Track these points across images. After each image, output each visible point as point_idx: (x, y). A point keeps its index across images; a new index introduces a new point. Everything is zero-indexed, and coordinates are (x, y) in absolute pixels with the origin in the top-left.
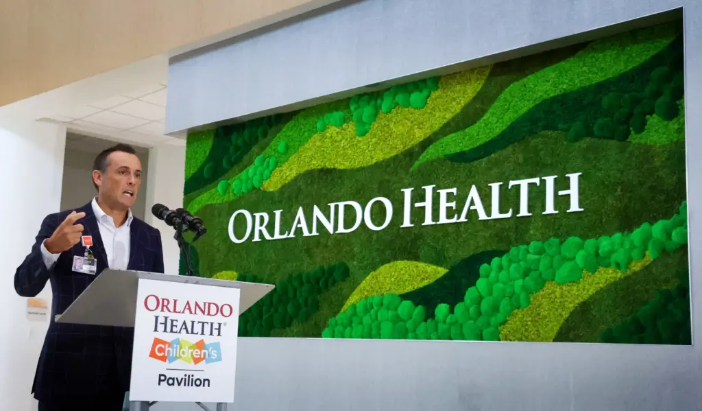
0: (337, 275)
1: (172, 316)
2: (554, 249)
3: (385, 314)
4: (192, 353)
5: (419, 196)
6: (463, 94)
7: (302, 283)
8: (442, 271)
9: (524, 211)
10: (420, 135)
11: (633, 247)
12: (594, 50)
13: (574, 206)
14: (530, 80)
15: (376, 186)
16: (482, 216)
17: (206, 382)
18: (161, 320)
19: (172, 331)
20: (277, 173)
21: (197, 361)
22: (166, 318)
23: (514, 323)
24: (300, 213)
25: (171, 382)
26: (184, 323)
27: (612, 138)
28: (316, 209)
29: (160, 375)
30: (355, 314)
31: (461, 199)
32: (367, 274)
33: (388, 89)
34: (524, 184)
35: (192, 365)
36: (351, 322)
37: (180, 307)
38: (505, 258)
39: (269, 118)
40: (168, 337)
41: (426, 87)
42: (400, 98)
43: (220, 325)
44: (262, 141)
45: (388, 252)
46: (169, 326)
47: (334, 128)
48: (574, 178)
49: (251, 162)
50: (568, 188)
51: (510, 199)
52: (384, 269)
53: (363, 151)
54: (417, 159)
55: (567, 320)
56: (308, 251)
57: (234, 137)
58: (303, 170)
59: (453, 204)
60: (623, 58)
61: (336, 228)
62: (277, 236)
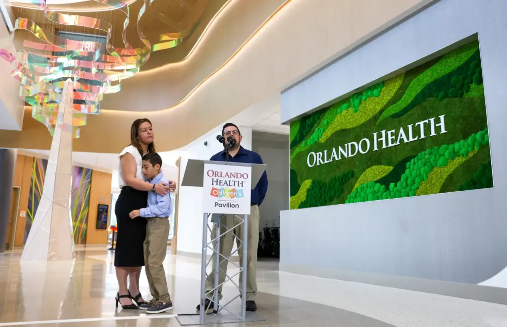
0: (350, 175)
1: (220, 178)
2: (436, 151)
3: (369, 190)
4: (230, 194)
5: (380, 136)
6: (395, 87)
7: (336, 181)
8: (391, 168)
9: (422, 136)
10: (378, 108)
11: (469, 146)
12: (446, 58)
13: (443, 131)
14: (421, 76)
15: (362, 134)
16: (406, 141)
17: (237, 206)
18: (215, 180)
19: (220, 185)
20: (324, 134)
21: (232, 197)
22: (217, 179)
23: (422, 188)
24: (334, 151)
25: (221, 205)
26: (226, 181)
27: (456, 97)
28: (340, 148)
29: (216, 203)
30: (357, 192)
31: (396, 134)
32: (361, 174)
33: (364, 90)
34: (422, 123)
35: (230, 199)
36: (356, 196)
37: (223, 175)
38: (416, 159)
39: (320, 110)
40: (219, 187)
41: (379, 87)
42: (369, 93)
43: (242, 182)
44: (318, 122)
45: (369, 163)
46: (219, 183)
47: (345, 111)
48: (442, 117)
49: (314, 131)
50: (440, 123)
51: (416, 132)
52: (368, 170)
53: (356, 119)
54: (378, 119)
55: (444, 184)
56: (338, 167)
57: (307, 121)
58: (334, 131)
59: (394, 137)
60: (458, 60)
61: (348, 155)
62: (326, 162)
